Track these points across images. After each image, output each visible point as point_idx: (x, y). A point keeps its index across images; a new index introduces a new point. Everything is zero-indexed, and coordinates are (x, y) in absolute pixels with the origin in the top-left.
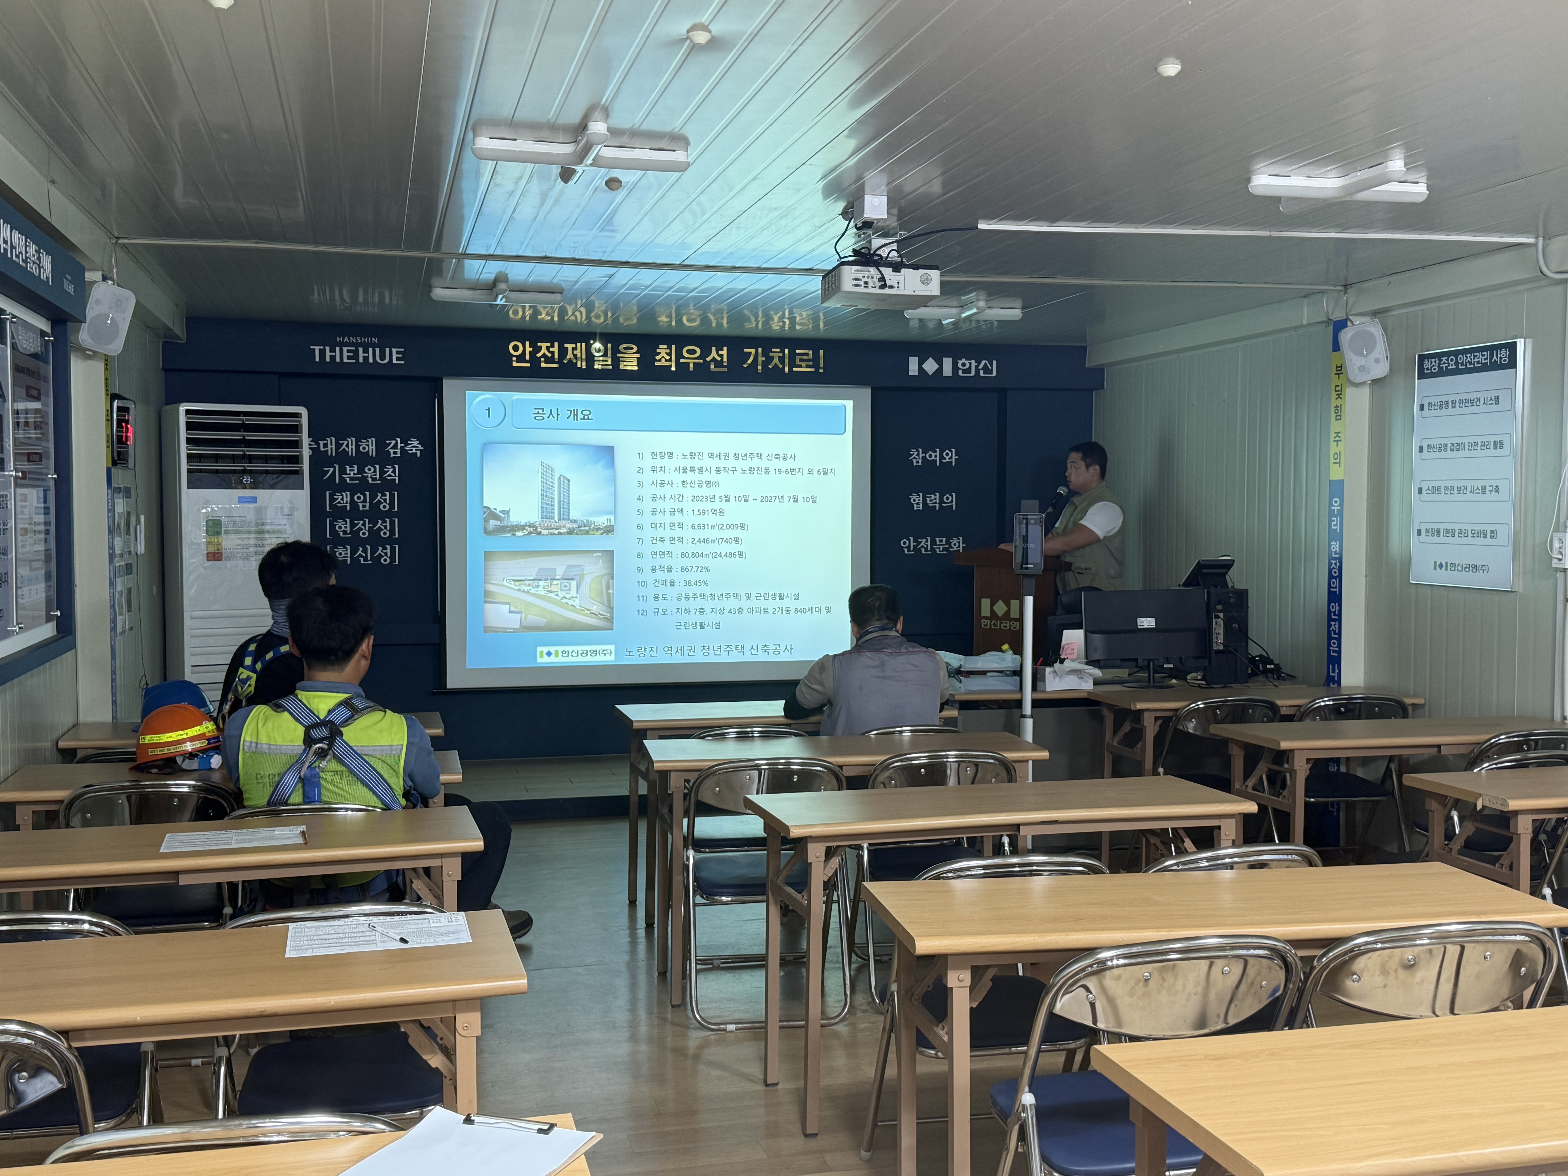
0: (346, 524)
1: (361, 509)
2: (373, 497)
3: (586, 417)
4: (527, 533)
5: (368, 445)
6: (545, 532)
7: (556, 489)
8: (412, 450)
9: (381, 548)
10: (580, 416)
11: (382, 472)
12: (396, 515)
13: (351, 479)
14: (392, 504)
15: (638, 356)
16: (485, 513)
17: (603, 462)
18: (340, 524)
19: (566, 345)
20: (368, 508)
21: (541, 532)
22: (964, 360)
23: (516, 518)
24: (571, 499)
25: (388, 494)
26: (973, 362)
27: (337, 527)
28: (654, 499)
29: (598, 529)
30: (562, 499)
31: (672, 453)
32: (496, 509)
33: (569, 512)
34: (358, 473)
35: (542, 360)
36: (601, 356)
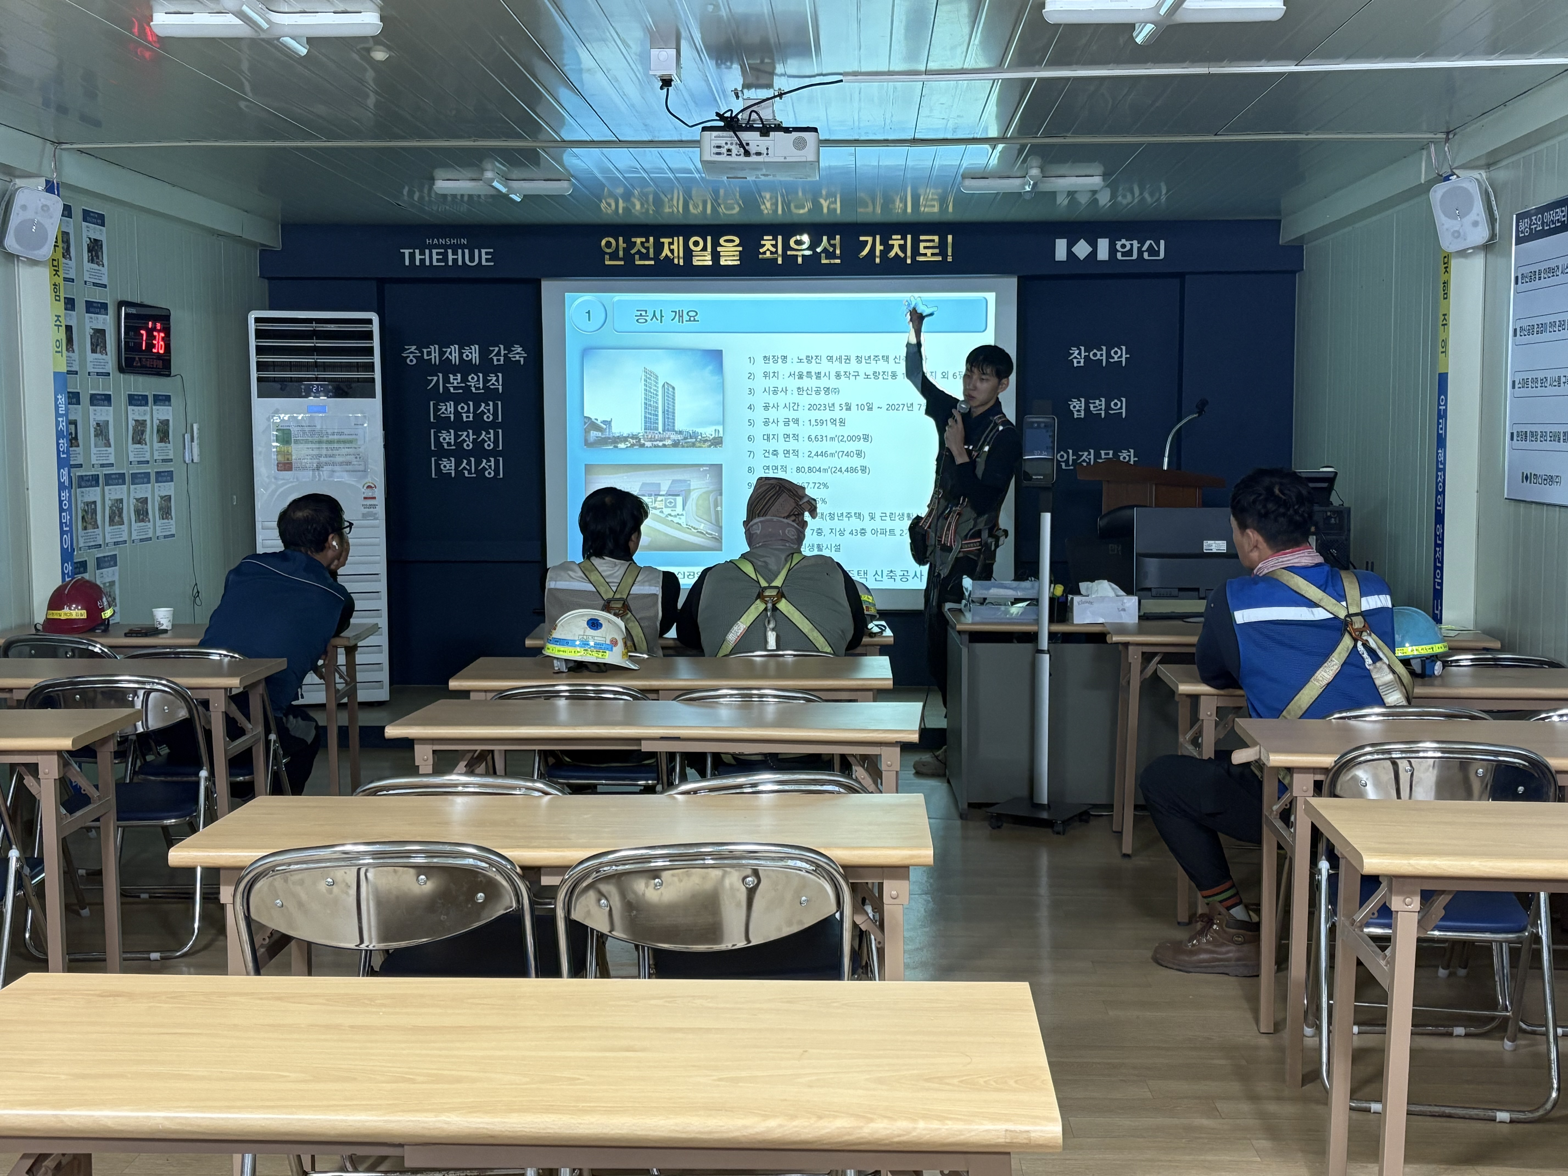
0: (450, 435)
1: (465, 419)
2: (477, 406)
3: (692, 319)
4: (629, 445)
5: (471, 353)
6: (648, 444)
7: (660, 397)
8: (515, 357)
9: (485, 461)
10: (686, 318)
11: (486, 381)
12: (499, 425)
13: (455, 388)
14: (495, 414)
15: (740, 249)
16: (585, 423)
17: (710, 367)
18: (444, 436)
19: (662, 240)
20: (471, 419)
21: (644, 444)
22: (1123, 241)
23: (618, 429)
24: (676, 408)
25: (491, 403)
26: (1135, 243)
27: (441, 439)
28: (766, 408)
29: (706, 441)
30: (666, 408)
31: (785, 357)
32: (597, 420)
33: (674, 423)
34: (461, 382)
35: (637, 257)
36: (700, 251)
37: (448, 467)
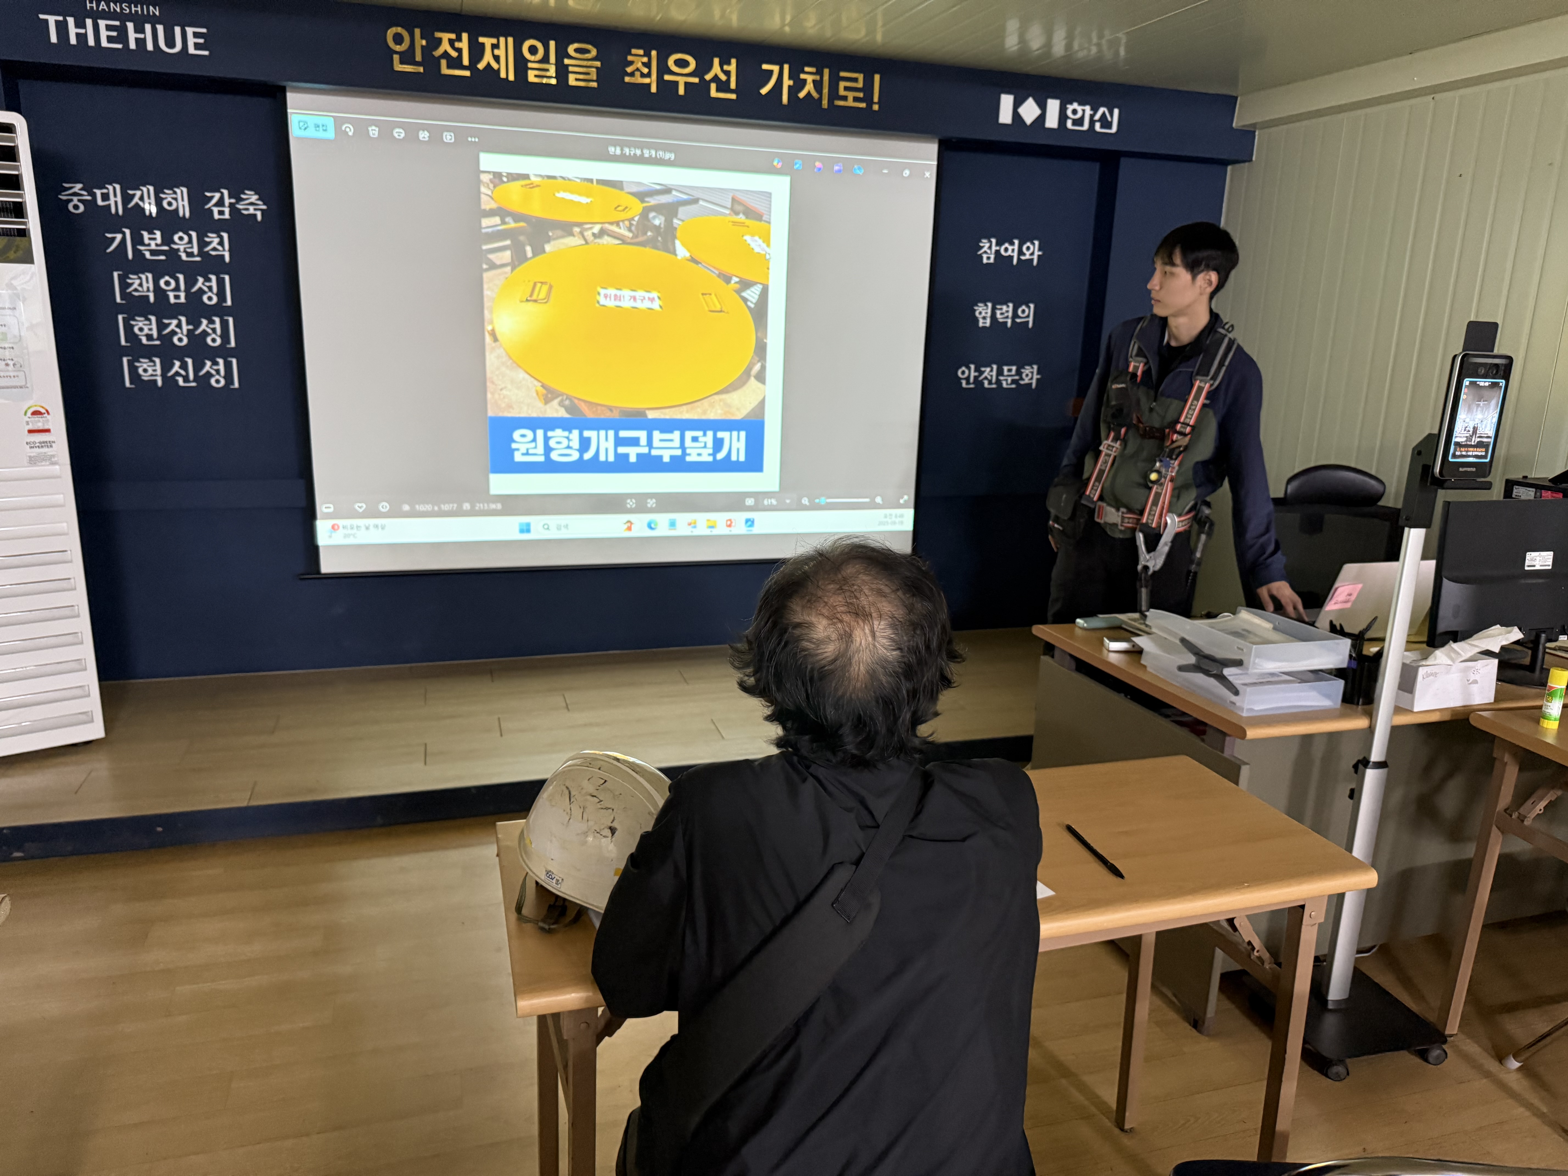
0: (151, 324)
1: (172, 300)
2: (190, 282)
5: (176, 199)
8: (247, 209)
9: (208, 363)
11: (202, 244)
12: (228, 311)
13: (153, 253)
14: (221, 294)
15: (598, 64)
18: (141, 324)
19: (481, 40)
20: (183, 300)
22: (1075, 106)
25: (213, 278)
26: (1088, 109)
27: (136, 330)
34: (163, 244)
35: (444, 62)
36: (540, 62)
37: (150, 372)
